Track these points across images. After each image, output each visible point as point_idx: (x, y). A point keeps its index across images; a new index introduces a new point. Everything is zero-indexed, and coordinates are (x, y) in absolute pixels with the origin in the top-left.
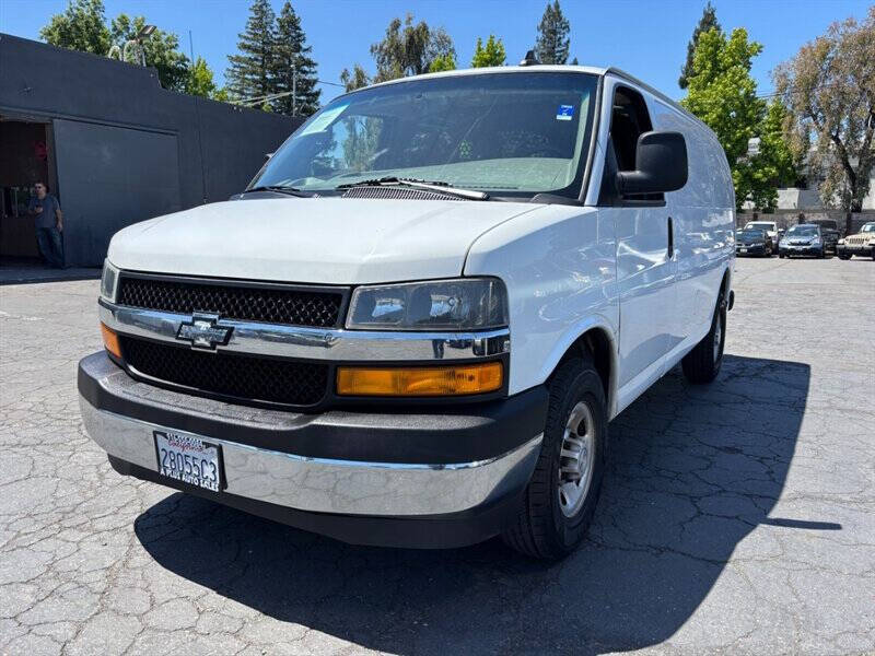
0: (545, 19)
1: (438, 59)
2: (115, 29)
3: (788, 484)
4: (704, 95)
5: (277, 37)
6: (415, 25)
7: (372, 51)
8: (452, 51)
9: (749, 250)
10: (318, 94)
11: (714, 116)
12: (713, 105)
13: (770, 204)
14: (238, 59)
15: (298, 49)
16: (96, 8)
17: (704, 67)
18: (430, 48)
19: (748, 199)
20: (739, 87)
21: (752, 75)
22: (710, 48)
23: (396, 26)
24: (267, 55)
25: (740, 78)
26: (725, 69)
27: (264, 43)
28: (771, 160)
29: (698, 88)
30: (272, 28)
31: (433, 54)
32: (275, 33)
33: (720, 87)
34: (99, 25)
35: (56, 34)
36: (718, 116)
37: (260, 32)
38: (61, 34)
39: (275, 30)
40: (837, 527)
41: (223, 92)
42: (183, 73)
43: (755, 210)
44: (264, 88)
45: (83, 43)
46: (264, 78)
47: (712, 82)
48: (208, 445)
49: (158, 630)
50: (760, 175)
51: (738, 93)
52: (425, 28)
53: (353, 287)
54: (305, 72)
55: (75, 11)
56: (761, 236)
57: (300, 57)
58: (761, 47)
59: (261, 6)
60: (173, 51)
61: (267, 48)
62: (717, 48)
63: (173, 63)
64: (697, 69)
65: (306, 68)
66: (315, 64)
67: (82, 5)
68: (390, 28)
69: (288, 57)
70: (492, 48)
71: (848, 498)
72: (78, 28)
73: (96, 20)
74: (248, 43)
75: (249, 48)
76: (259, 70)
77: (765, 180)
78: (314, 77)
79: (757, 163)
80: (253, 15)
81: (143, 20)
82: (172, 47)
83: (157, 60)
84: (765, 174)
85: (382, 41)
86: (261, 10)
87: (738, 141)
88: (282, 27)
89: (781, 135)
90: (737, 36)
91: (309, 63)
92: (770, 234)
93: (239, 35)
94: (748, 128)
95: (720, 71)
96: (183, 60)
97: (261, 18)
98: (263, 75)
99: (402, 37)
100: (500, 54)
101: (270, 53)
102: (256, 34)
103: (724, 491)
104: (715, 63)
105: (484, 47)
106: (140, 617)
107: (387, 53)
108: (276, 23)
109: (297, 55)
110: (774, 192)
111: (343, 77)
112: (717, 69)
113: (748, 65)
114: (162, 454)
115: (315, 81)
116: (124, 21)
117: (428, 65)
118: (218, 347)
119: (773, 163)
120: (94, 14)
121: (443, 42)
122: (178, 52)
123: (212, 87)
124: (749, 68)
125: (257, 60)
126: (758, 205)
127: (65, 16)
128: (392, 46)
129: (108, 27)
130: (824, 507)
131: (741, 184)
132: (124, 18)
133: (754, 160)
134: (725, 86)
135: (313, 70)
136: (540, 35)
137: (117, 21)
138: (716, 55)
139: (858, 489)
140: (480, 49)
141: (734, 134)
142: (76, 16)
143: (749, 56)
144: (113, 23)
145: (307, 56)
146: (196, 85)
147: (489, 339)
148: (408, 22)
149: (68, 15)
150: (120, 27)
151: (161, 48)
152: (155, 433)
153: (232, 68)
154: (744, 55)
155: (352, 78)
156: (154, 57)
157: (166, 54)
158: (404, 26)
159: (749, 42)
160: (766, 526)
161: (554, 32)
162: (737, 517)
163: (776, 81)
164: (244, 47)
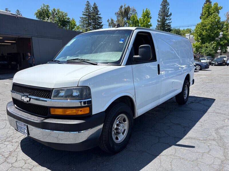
0: (162, 2)
1: (132, 15)
2: (52, 12)
3: (188, 134)
4: (206, 21)
5: (92, 11)
6: (126, 6)
7: (115, 14)
8: (136, 13)
9: (218, 64)
10: (102, 26)
11: (209, 27)
12: (208, 24)
13: (225, 50)
14: (82, 18)
15: (97, 14)
16: (47, 7)
17: (205, 14)
18: (130, 12)
19: (219, 49)
20: (216, 19)
21: (219, 15)
22: (207, 8)
23: (121, 7)
24: (89, 16)
25: (216, 16)
26: (212, 14)
27: (89, 13)
28: (225, 38)
29: (204, 19)
30: (91, 9)
31: (131, 14)
32: (91, 11)
33: (210, 19)
34: (48, 11)
35: (38, 14)
36: (210, 27)
37: (88, 11)
38: (39, 14)
39: (91, 10)
40: (193, 147)
41: (78, 26)
42: (69, 22)
43: (221, 52)
44: (89, 25)
45: (45, 16)
46: (89, 22)
47: (208, 18)
48: (25, 125)
49: (15, 167)
50: (222, 43)
51: (215, 20)
52: (129, 7)
53: (53, 89)
54: (99, 20)
55: (43, 8)
56: (222, 60)
57: (98, 16)
58: (222, 7)
59: (88, 4)
60: (66, 17)
61: (90, 15)
62: (209, 8)
63: (66, 20)
64: (204, 14)
65: (99, 19)
66: (102, 18)
67: (44, 6)
68: (120, 8)
69: (95, 17)
70: (147, 11)
71: (202, 139)
72: (43, 12)
73: (48, 10)
74: (85, 14)
75: (85, 15)
76: (87, 20)
77: (223, 44)
78: (101, 21)
79: (221, 39)
80: (86, 6)
81: (59, 9)
82: (66, 16)
83: (62, 19)
84: (223, 42)
85: (118, 11)
86: (88, 5)
87: (216, 33)
88: (93, 9)
89: (228, 31)
90: (215, 5)
91: (100, 18)
92: (225, 59)
93: (83, 12)
94: (218, 30)
95: (210, 14)
96: (69, 19)
97: (88, 7)
98: (89, 21)
99: (123, 10)
100: (149, 13)
101: (90, 16)
102: (86, 11)
103: (169, 136)
104: (209, 12)
105: (145, 11)
106: (12, 164)
107: (119, 14)
108: (92, 8)
109: (97, 16)
110: (226, 47)
111: (108, 21)
112: (209, 14)
113: (218, 13)
114: (18, 126)
115: (101, 23)
116: (54, 10)
117: (130, 17)
118: (29, 102)
119: (226, 39)
120: (47, 8)
121: (134, 10)
122: (67, 17)
123: (75, 25)
124: (219, 13)
125: (87, 18)
126: (222, 51)
127: (40, 9)
128: (120, 13)
129: (50, 11)
130: (193, 141)
131: (217, 45)
132: (54, 9)
133: (220, 39)
134: (212, 19)
135: (101, 19)
136: (161, 7)
137: (53, 10)
138: (209, 10)
139: (206, 136)
140: (143, 12)
141: (215, 32)
142: (43, 9)
143: (219, 10)
144: (52, 11)
145: (100, 16)
146: (72, 25)
147: (87, 101)
148: (125, 6)
149: (41, 9)
150: (53, 11)
151: (63, 16)
152: (16, 122)
153: (81, 20)
154: (217, 10)
155: (110, 21)
156: (62, 18)
157: (65, 18)
158: (123, 7)
159: (219, 6)
160: (174, 146)
161: (165, 6)
162: (168, 144)
163: (226, 17)
164: (84, 15)
